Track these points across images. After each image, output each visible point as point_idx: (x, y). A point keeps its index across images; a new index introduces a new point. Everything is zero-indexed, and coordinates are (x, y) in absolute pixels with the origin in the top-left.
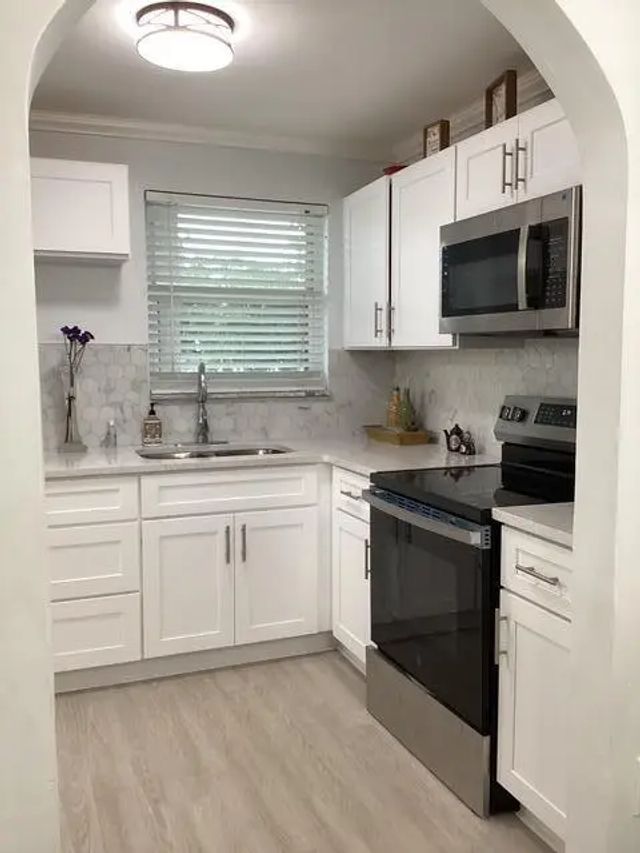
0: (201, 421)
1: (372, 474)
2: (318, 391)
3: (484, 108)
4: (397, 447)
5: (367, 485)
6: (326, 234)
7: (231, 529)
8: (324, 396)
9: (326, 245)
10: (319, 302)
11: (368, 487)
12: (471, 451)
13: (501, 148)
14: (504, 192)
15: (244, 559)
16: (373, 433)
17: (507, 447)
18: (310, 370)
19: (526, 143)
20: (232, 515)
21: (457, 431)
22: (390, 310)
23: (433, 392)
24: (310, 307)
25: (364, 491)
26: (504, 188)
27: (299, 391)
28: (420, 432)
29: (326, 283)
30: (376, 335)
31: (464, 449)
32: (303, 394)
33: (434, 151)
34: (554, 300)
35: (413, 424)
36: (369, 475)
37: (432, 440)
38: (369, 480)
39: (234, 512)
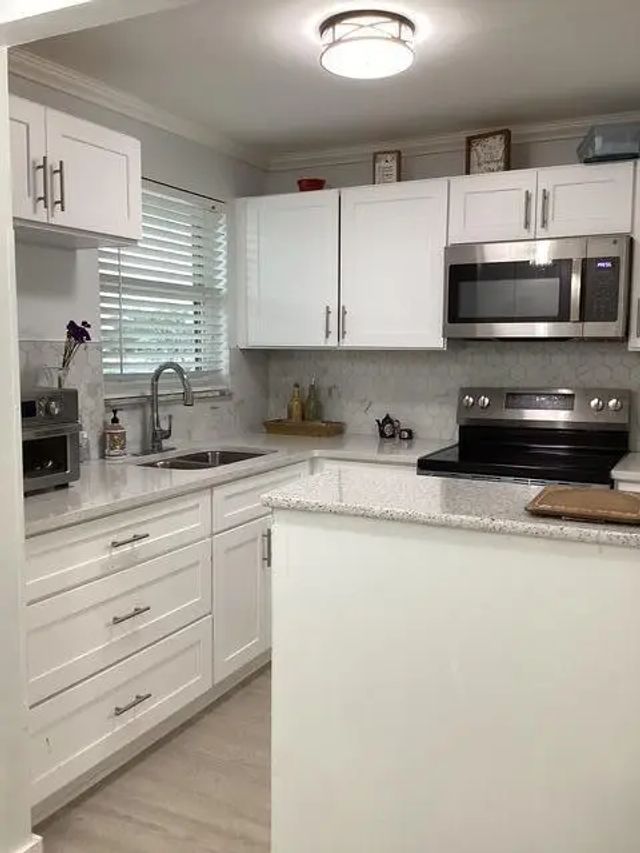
2: (227, 390)
8: (230, 394)
9: (224, 243)
10: (218, 300)
12: (409, 436)
14: (526, 228)
19: (548, 193)
22: (339, 313)
26: (526, 224)
27: (215, 390)
29: (224, 280)
30: (327, 336)
33: (387, 175)
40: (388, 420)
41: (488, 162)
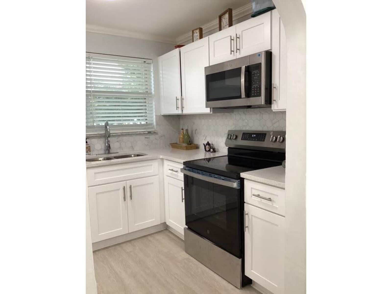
0: (107, 145)
1: (184, 162)
2: (152, 131)
3: (218, 22)
4: (185, 151)
5: (182, 166)
6: (152, 70)
7: (125, 187)
8: (155, 133)
9: (153, 75)
10: (151, 97)
11: (182, 167)
12: (214, 151)
13: (230, 37)
14: (231, 54)
15: (131, 199)
16: (175, 146)
17: (230, 149)
18: (148, 123)
19: (239, 36)
20: (125, 182)
21: (208, 144)
22: (182, 99)
23: (196, 130)
24: (147, 99)
25: (181, 169)
26: (231, 53)
27: (145, 131)
28: (192, 145)
29: (153, 89)
30: (177, 109)
31: (212, 150)
32: (147, 132)
33: (197, 39)
34: (256, 94)
35: (190, 142)
36: (182, 162)
37: (197, 147)
38: (183, 165)
39: (126, 180)
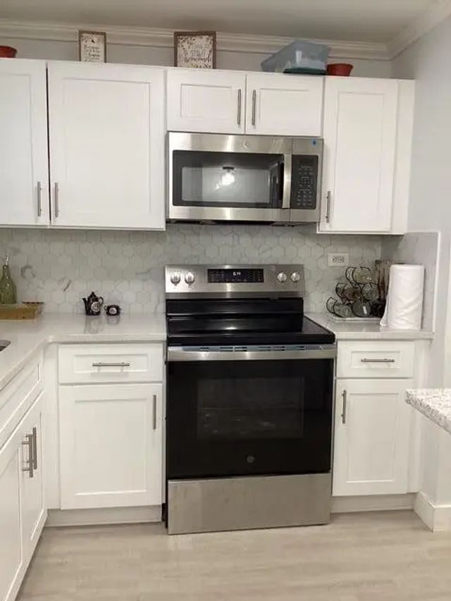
12: (117, 312)
22: (49, 190)
30: (40, 214)
31: (114, 311)
34: (304, 204)
40: (93, 297)
41: (195, 60)
